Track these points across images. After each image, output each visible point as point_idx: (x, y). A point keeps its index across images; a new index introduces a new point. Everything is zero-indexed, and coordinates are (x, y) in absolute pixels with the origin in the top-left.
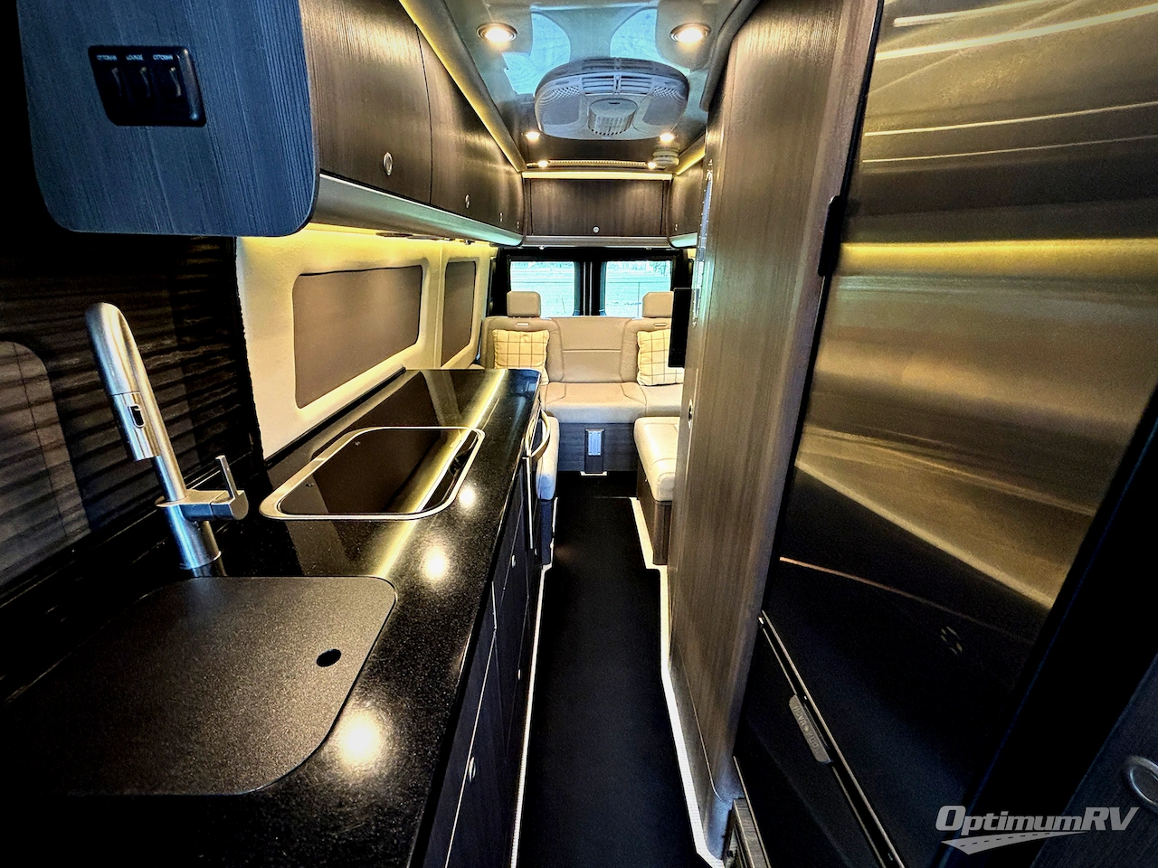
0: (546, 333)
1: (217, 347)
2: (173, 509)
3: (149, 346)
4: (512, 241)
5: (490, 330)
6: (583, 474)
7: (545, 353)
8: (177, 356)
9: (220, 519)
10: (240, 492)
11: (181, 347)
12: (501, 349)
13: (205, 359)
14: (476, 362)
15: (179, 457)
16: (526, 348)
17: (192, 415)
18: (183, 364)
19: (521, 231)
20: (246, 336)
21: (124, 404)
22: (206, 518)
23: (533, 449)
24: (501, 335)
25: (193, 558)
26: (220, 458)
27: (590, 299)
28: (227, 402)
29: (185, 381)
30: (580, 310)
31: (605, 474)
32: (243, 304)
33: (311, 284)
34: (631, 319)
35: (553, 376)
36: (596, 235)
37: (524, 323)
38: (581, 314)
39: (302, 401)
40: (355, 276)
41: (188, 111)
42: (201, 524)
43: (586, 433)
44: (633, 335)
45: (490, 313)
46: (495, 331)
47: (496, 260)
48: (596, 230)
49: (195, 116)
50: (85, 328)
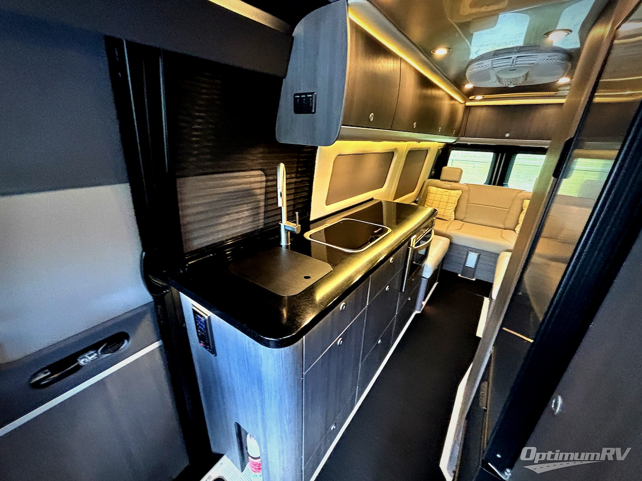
0: (460, 192)
1: (305, 179)
2: (282, 226)
3: (288, 176)
4: (451, 140)
5: (428, 186)
6: (459, 275)
7: (456, 203)
8: (294, 180)
9: (293, 234)
10: (299, 225)
11: (296, 178)
12: (430, 197)
13: (301, 182)
14: (415, 202)
15: (288, 212)
16: (445, 198)
17: (294, 199)
18: (296, 183)
19: (457, 135)
20: (314, 176)
21: (279, 191)
22: (289, 230)
23: (416, 245)
24: (433, 189)
25: (283, 243)
26: (297, 213)
27: (499, 176)
28: (304, 197)
29: (295, 188)
30: (490, 182)
31: (474, 279)
32: (316, 165)
33: (341, 158)
34: (521, 191)
35: (458, 216)
36: (508, 138)
37: (448, 185)
38: (490, 184)
39: (327, 204)
40: (359, 157)
41: (312, 109)
42: (287, 233)
43: (468, 253)
44: (521, 202)
45: (431, 177)
46: (430, 187)
47: (442, 149)
48: (507, 135)
49: (313, 111)
50: (276, 169)
